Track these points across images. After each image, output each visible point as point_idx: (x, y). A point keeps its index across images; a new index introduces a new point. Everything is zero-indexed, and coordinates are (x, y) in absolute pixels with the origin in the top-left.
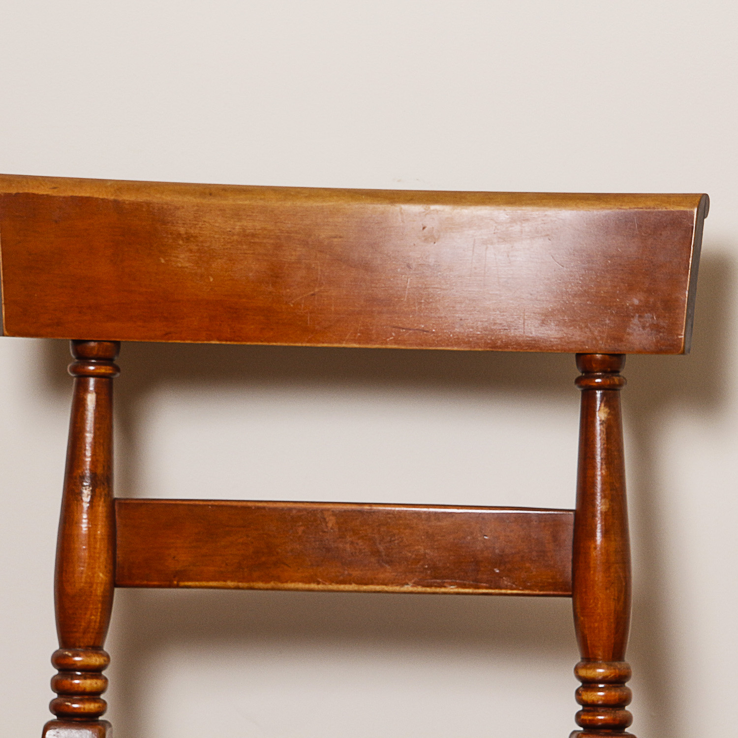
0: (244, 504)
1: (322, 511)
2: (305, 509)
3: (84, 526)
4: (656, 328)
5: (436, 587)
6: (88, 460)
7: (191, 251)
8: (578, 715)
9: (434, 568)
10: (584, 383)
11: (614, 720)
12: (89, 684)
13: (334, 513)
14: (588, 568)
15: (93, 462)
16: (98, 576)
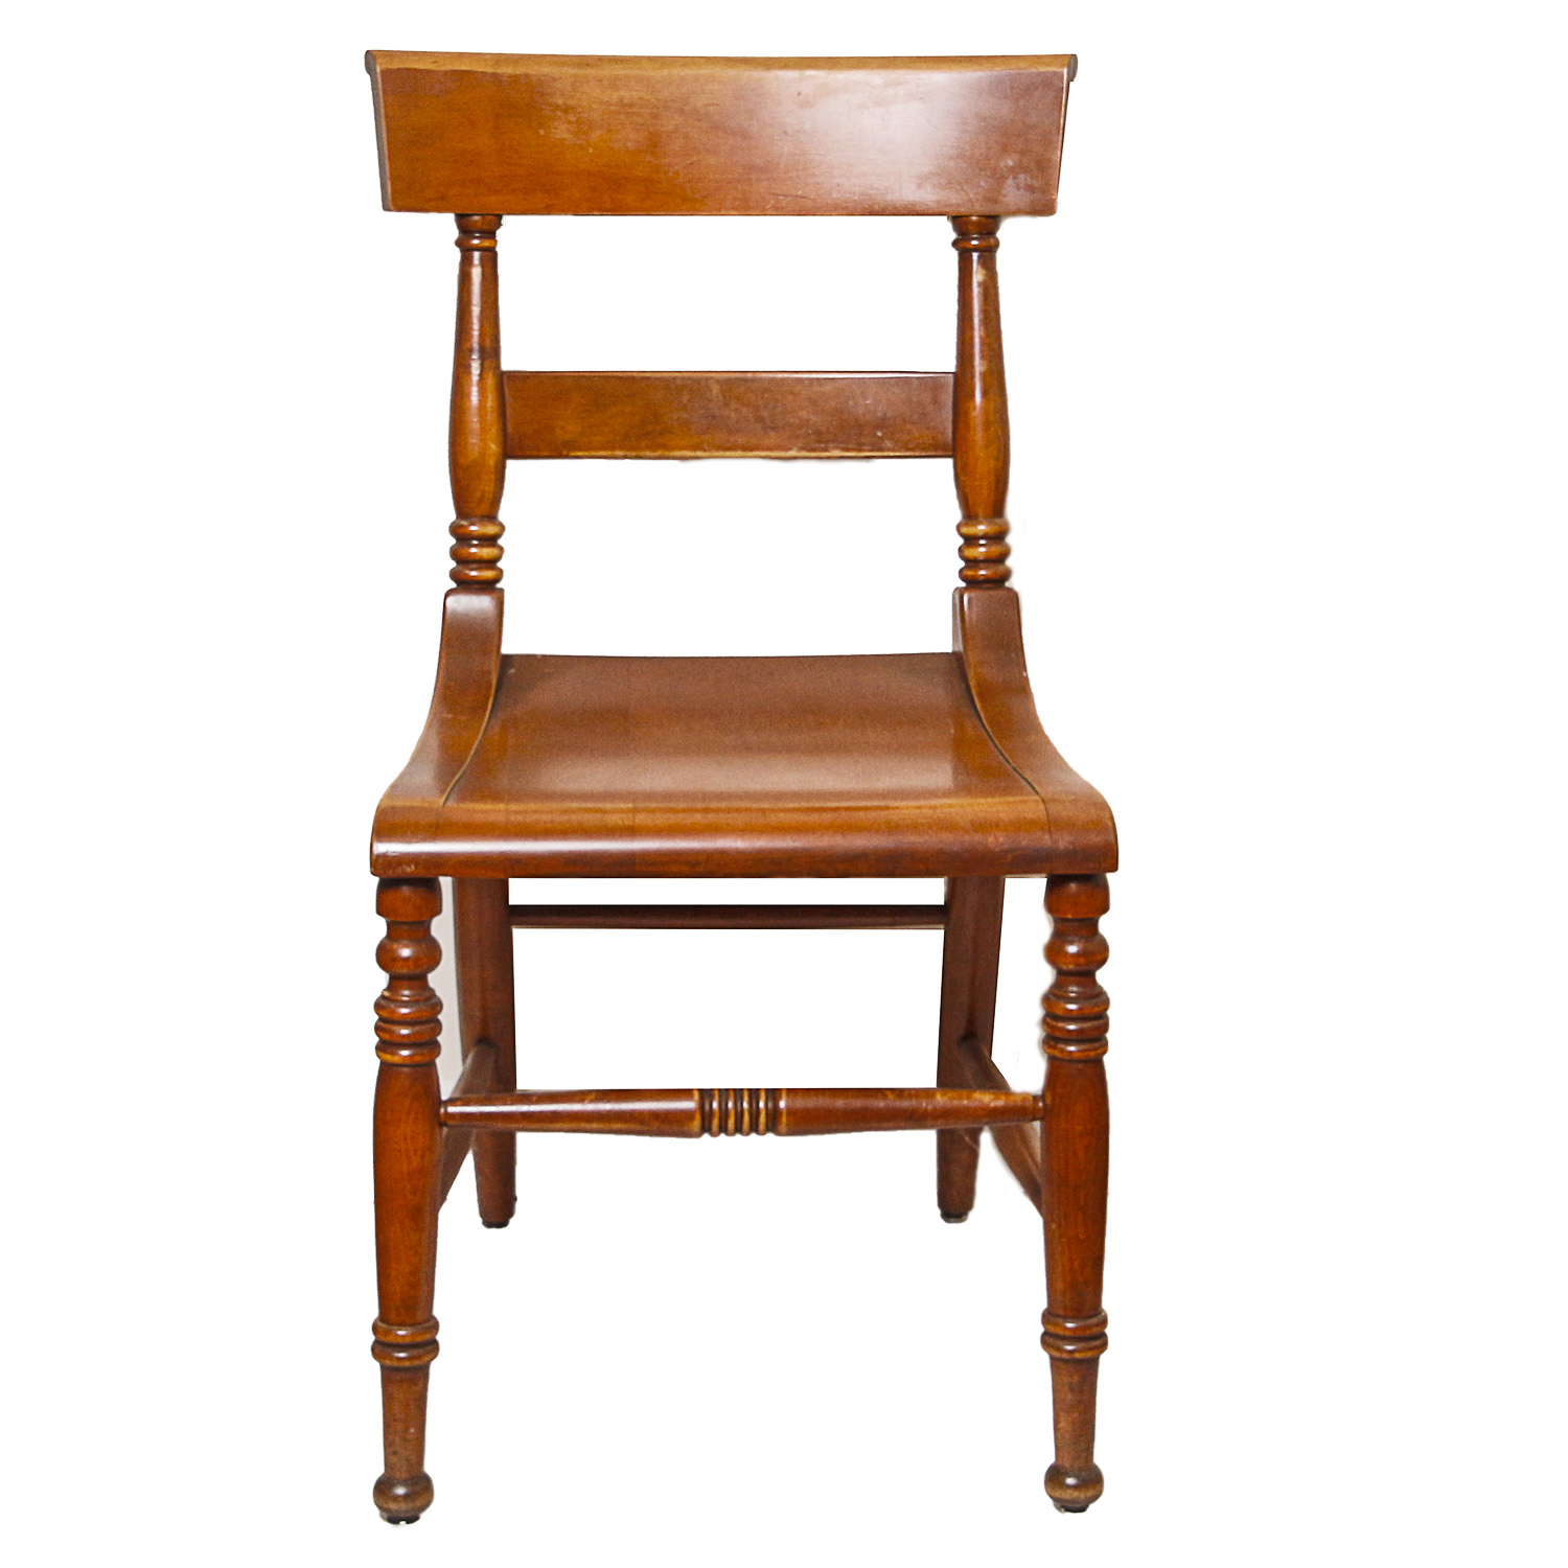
0: (630, 374)
1: (707, 379)
2: (689, 379)
3: (475, 399)
4: (1031, 189)
5: (820, 451)
6: (476, 333)
7: (570, 122)
8: (961, 571)
9: (818, 433)
10: (961, 245)
11: (996, 573)
12: (486, 552)
13: (718, 381)
14: (968, 427)
15: (480, 335)
16: (490, 448)
